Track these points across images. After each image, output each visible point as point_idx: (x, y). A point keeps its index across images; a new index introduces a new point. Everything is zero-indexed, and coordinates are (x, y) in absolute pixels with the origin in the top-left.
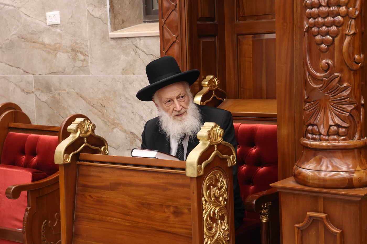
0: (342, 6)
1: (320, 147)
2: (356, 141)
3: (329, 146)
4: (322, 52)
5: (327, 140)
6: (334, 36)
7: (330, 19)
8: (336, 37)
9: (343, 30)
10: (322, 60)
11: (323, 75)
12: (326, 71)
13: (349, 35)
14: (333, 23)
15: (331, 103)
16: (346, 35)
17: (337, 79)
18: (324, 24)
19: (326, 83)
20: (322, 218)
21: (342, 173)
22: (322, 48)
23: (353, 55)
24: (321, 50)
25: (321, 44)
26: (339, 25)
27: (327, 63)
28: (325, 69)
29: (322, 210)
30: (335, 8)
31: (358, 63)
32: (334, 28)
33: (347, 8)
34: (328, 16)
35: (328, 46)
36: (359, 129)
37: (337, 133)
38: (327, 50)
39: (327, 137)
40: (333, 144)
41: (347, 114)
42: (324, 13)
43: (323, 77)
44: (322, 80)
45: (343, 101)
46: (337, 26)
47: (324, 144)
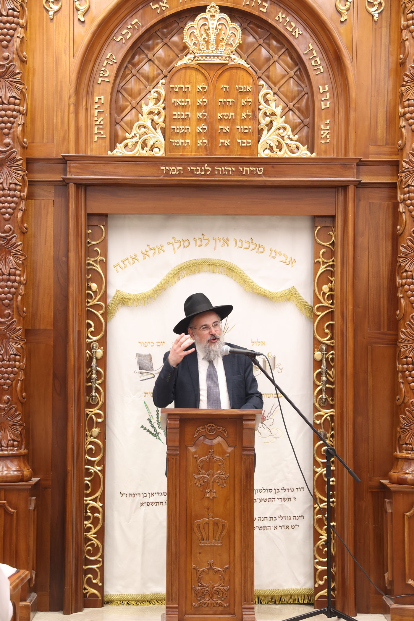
0: (17, 362)
1: (3, 455)
2: (23, 451)
3: (9, 454)
4: (4, 390)
5: (7, 450)
6: (12, 380)
7: (9, 369)
8: (13, 381)
9: (18, 377)
10: (4, 396)
11: (5, 406)
12: (7, 403)
13: (20, 380)
14: (12, 372)
15: (9, 425)
16: (19, 380)
17: (14, 409)
18: (6, 372)
19: (7, 411)
20: (4, 504)
21: (11, 472)
22: (5, 388)
23: (22, 394)
24: (3, 389)
25: (4, 385)
26: (16, 374)
27: (8, 398)
28: (7, 402)
29: (3, 498)
30: (12, 362)
31: (24, 399)
32: (12, 376)
33: (20, 363)
34: (9, 367)
35: (8, 387)
36: (24, 443)
37: (13, 446)
38: (8, 389)
39: (6, 448)
40: (11, 452)
41: (19, 432)
42: (6, 365)
43: (6, 407)
44: (4, 410)
45: (16, 424)
46: (14, 374)
47: (5, 452)
